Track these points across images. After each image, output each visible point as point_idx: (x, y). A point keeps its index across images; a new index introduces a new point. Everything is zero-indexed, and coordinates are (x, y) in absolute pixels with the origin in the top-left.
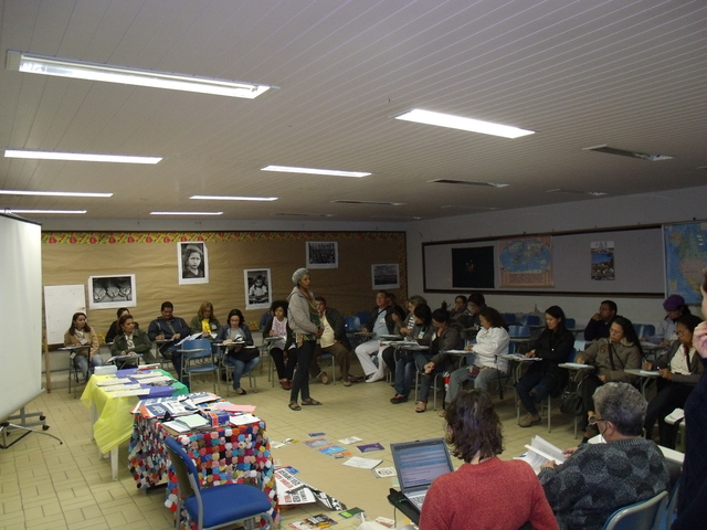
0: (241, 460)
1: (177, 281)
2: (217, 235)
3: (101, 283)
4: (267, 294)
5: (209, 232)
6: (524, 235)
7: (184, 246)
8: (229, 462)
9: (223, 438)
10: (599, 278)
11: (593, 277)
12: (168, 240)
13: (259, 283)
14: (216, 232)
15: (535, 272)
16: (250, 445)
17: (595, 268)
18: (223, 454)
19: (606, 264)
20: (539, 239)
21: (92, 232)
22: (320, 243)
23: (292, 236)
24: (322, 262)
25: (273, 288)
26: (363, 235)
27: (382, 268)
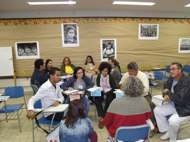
1: (62, 46)
2: (85, 20)
3: (21, 46)
4: (114, 53)
5: (79, 18)
7: (65, 26)
12: (55, 23)
13: (109, 46)
14: (84, 18)
21: (15, 19)
22: (148, 24)
23: (130, 20)
24: (149, 36)
25: (117, 50)
26: (176, 20)
27: (185, 40)
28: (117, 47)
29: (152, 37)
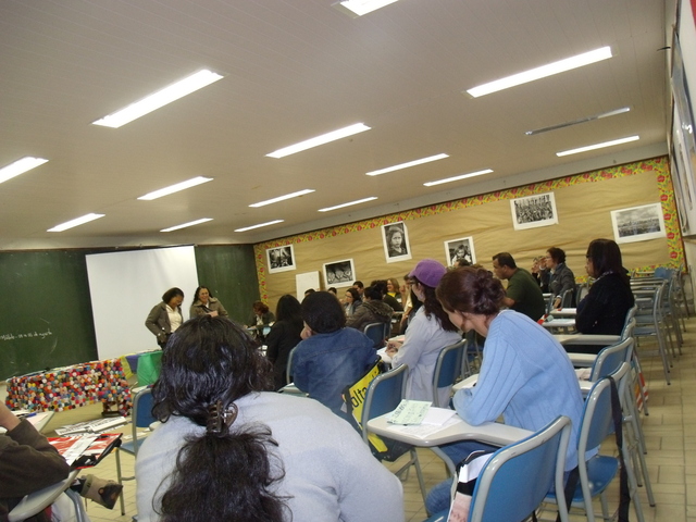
1: (386, 260)
2: (415, 213)
5: (407, 211)
7: (387, 228)
13: (461, 252)
14: (413, 210)
21: (321, 230)
22: (529, 198)
23: (493, 197)
24: (535, 219)
25: (476, 256)
26: (592, 175)
27: (629, 213)
28: (476, 252)
29: (543, 221)
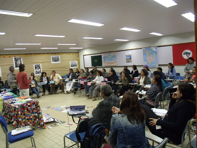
0: (33, 111)
2: (25, 55)
4: (40, 71)
5: (22, 54)
6: (109, 52)
8: (29, 112)
9: (27, 106)
10: (128, 62)
11: (126, 62)
12: (10, 57)
13: (38, 68)
14: (24, 54)
15: (112, 61)
16: (35, 107)
17: (127, 60)
18: (28, 110)
19: (129, 58)
20: (113, 53)
22: (55, 56)
23: (47, 54)
24: (56, 61)
25: (42, 69)
26: (67, 53)
27: (72, 62)
